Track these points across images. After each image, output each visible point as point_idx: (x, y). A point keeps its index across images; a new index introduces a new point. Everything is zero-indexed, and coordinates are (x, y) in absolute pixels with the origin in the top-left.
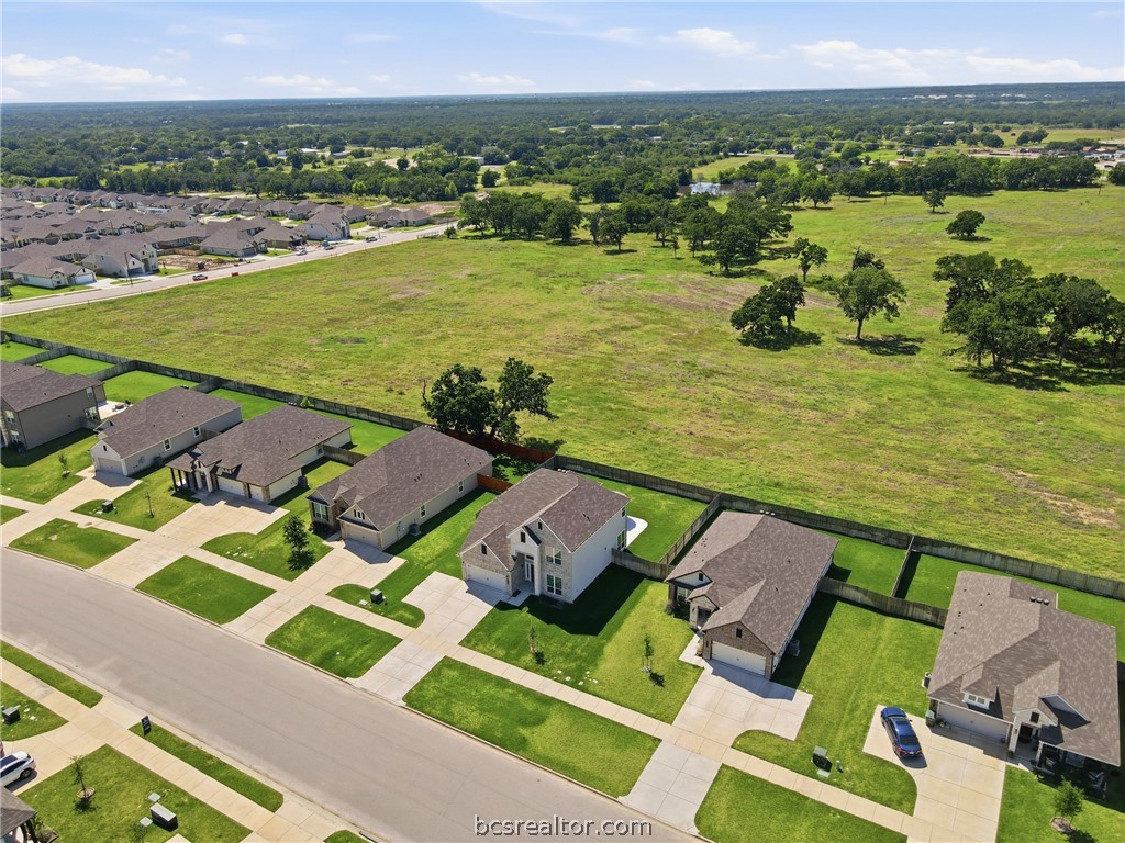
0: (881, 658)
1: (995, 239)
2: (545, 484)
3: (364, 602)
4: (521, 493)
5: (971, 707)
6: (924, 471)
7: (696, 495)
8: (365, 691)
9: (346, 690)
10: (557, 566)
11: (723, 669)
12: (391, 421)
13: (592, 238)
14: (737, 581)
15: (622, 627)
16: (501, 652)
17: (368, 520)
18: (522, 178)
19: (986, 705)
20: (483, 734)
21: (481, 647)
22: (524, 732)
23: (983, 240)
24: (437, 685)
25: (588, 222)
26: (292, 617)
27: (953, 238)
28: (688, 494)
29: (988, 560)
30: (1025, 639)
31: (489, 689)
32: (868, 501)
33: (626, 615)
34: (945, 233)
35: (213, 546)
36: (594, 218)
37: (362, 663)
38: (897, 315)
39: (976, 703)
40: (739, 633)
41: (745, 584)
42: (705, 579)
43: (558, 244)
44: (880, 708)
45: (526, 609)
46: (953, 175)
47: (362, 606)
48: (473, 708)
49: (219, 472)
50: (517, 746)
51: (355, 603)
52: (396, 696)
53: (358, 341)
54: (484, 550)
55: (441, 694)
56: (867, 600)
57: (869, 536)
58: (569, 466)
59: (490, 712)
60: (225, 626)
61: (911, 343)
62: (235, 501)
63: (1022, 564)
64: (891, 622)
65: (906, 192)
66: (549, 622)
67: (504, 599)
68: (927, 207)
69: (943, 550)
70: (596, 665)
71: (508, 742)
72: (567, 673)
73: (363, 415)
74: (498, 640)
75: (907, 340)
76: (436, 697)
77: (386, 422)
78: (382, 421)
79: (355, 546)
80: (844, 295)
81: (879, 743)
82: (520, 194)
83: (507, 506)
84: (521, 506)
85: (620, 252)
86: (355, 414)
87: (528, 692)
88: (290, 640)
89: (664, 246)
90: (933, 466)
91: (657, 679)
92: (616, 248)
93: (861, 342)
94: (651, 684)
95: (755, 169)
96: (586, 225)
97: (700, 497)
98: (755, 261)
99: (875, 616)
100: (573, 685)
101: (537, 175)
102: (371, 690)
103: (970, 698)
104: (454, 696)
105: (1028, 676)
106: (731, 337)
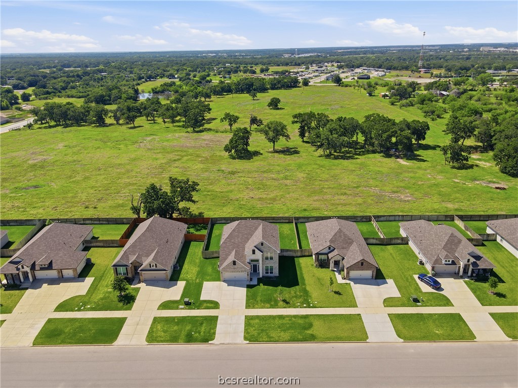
0: (398, 260)
1: (285, 108)
2: (246, 226)
3: (181, 307)
4: (237, 234)
5: (446, 264)
6: (345, 194)
7: (282, 221)
8: (223, 344)
9: (212, 347)
10: (271, 261)
11: (357, 281)
12: (108, 221)
13: (115, 122)
14: (344, 246)
15: (305, 278)
16: (268, 305)
17: (159, 267)
18: (45, 96)
19: (450, 262)
20: (293, 340)
21: (257, 306)
22: (309, 332)
23: (281, 109)
24: (254, 328)
25: (112, 115)
26: (150, 326)
27: (271, 109)
28: (278, 221)
29: (397, 218)
30: (450, 237)
31: (277, 321)
32: (340, 208)
33: (302, 274)
34: (267, 107)
35: (61, 307)
36: (115, 112)
37: (209, 332)
38: (290, 139)
39: (447, 263)
40: (362, 264)
41: (348, 246)
42: (332, 248)
43: (97, 126)
44: (416, 277)
45: (261, 284)
46: (252, 85)
47: (182, 309)
48: (279, 331)
49: (37, 268)
50: (312, 338)
51: (177, 308)
52: (240, 339)
53: (36, 187)
54: (234, 263)
55: (260, 331)
56: (378, 242)
57: (355, 220)
58: (218, 222)
59: (288, 330)
60: (115, 343)
61: (294, 150)
62: (52, 282)
63: (409, 217)
64: (389, 247)
65: (236, 93)
66: (277, 286)
67: (248, 283)
68: (251, 98)
69: (382, 219)
70: (310, 296)
71: (307, 339)
72: (303, 303)
73: (87, 222)
74: (261, 301)
75: (292, 148)
76: (259, 334)
77: (104, 222)
78: (101, 222)
79: (151, 282)
80: (266, 133)
81: (425, 288)
82: (65, 103)
83: (233, 241)
84: (239, 239)
85: (135, 127)
86: (82, 222)
87: (295, 316)
88: (161, 337)
89: (154, 123)
90: (348, 192)
91: (337, 293)
92: (132, 125)
93: (276, 151)
94: (337, 296)
95: (167, 86)
96: (111, 116)
97: (284, 221)
98: (203, 125)
99: (383, 247)
100: (309, 307)
101: (53, 94)
102: (225, 342)
103: (446, 261)
104: (266, 330)
105: (457, 248)
106: (225, 157)
